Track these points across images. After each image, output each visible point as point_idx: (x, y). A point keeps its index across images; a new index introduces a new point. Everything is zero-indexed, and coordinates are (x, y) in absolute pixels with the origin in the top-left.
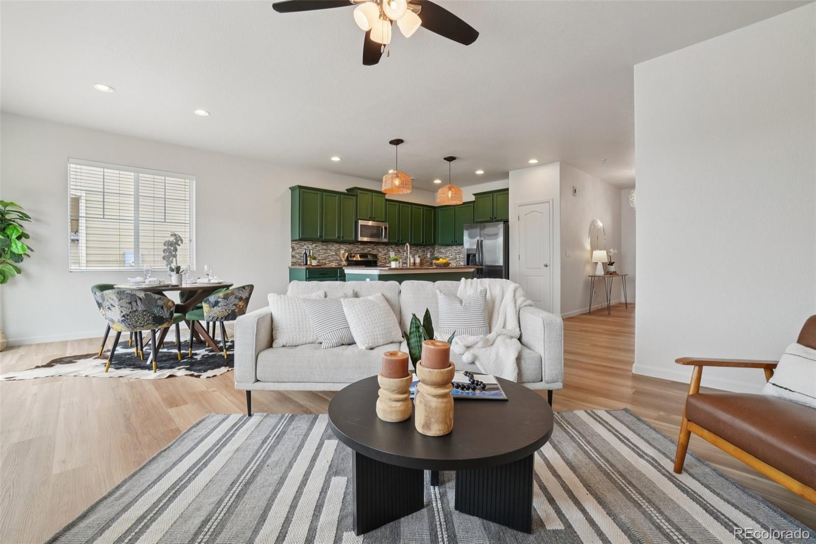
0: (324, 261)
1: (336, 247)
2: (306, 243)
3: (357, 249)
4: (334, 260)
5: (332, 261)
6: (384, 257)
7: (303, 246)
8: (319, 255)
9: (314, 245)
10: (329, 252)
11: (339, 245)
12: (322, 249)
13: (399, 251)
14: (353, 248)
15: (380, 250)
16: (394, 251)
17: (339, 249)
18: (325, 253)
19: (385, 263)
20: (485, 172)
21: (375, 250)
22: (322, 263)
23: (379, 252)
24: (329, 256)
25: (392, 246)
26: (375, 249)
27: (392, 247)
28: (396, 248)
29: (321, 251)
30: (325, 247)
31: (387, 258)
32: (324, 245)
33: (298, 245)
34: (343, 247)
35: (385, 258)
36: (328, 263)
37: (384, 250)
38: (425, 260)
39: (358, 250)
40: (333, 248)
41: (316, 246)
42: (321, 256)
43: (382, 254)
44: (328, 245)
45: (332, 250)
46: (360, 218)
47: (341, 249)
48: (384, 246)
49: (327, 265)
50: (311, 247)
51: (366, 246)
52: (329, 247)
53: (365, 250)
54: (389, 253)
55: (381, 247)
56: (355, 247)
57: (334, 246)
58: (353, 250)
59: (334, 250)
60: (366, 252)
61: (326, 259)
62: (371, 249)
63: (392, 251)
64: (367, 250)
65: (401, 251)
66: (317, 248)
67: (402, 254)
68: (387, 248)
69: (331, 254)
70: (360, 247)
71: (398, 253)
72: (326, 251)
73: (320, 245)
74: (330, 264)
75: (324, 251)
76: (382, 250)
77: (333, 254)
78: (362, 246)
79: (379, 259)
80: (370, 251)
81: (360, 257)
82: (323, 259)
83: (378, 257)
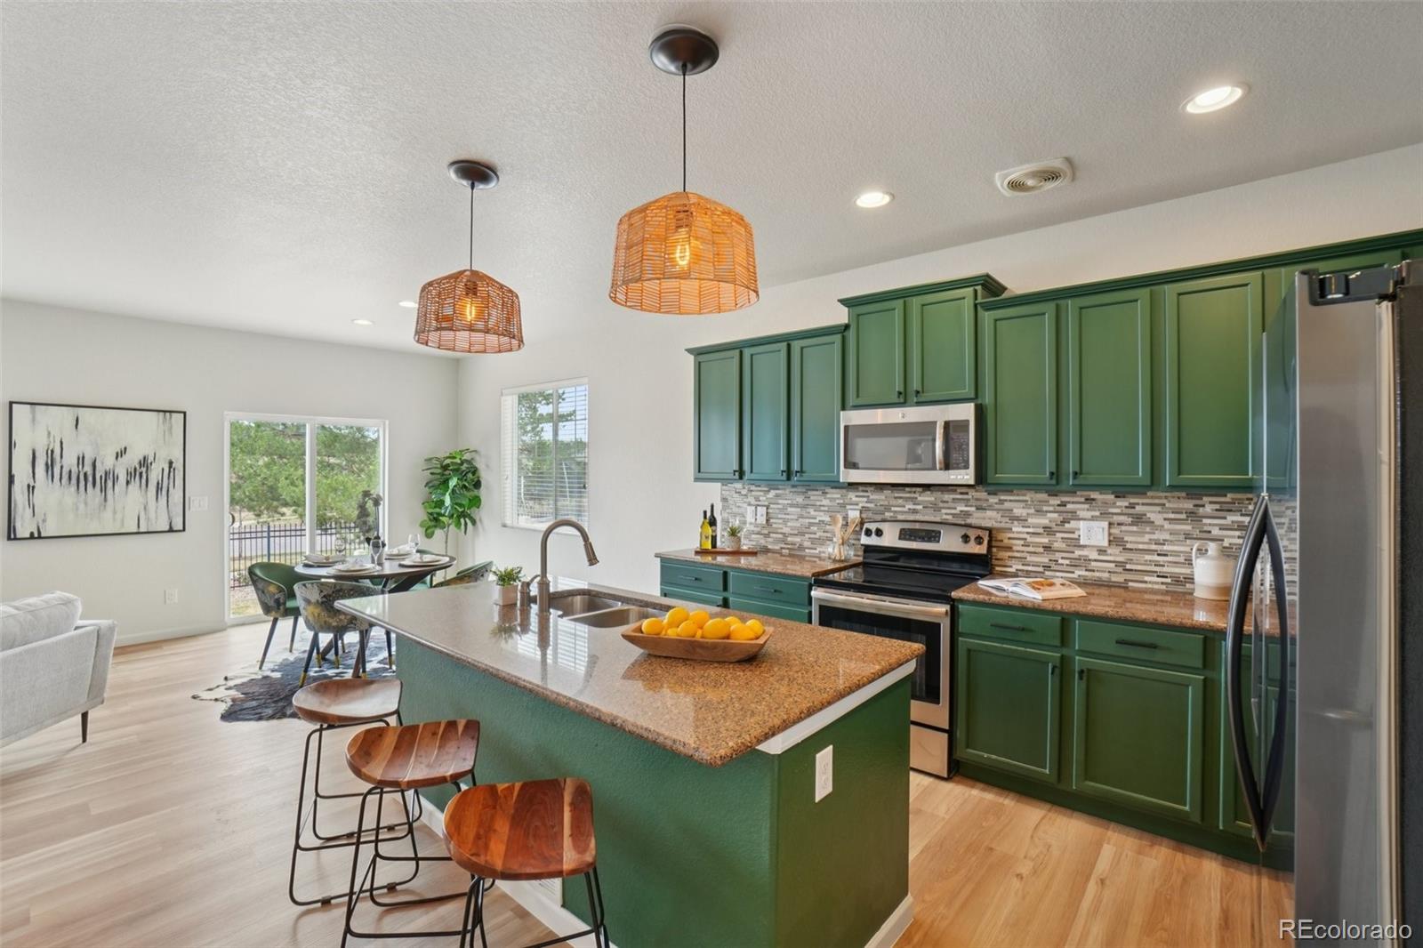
0: (797, 539)
1: (832, 500)
2: (752, 487)
3: (910, 506)
5: (821, 541)
6: (1045, 540)
7: (746, 496)
8: (785, 521)
9: (772, 493)
10: (812, 511)
11: (843, 491)
12: (792, 505)
13: (1139, 519)
14: (893, 502)
15: (1019, 511)
16: (1104, 515)
17: (842, 505)
18: (802, 517)
19: (1047, 567)
21: (989, 513)
22: (794, 544)
23: (1014, 519)
24: (811, 524)
25: (1094, 495)
26: (990, 508)
27: (1089, 500)
28: (1122, 503)
29: (790, 509)
30: (800, 499)
31: (1057, 545)
32: (799, 493)
33: (734, 494)
34: (854, 499)
35: (1047, 548)
36: (809, 544)
37: (1039, 512)
39: (915, 511)
40: (825, 502)
41: (777, 496)
42: (789, 524)
43: (1031, 530)
44: (809, 493)
45: (822, 508)
46: (860, 402)
47: (848, 507)
48: (1044, 496)
49: (807, 550)
50: (764, 498)
51: (948, 497)
52: (812, 498)
53: (944, 511)
54: (1073, 524)
55: (1027, 498)
56: (900, 501)
57: (828, 496)
58: (893, 509)
59: (826, 509)
60: (950, 517)
61: (802, 534)
62: (973, 509)
63: (1093, 518)
64: (953, 511)
65: (1154, 515)
66: (780, 501)
67: (1159, 536)
68: (1063, 504)
69: (817, 521)
70: (919, 498)
71: (1134, 528)
72: (804, 513)
73: (787, 492)
74: (815, 549)
75: (799, 509)
76: (1032, 511)
77: (823, 522)
78: (928, 497)
79: (1009, 548)
80: (967, 514)
81: (905, 535)
82: (796, 532)
83: (1006, 541)
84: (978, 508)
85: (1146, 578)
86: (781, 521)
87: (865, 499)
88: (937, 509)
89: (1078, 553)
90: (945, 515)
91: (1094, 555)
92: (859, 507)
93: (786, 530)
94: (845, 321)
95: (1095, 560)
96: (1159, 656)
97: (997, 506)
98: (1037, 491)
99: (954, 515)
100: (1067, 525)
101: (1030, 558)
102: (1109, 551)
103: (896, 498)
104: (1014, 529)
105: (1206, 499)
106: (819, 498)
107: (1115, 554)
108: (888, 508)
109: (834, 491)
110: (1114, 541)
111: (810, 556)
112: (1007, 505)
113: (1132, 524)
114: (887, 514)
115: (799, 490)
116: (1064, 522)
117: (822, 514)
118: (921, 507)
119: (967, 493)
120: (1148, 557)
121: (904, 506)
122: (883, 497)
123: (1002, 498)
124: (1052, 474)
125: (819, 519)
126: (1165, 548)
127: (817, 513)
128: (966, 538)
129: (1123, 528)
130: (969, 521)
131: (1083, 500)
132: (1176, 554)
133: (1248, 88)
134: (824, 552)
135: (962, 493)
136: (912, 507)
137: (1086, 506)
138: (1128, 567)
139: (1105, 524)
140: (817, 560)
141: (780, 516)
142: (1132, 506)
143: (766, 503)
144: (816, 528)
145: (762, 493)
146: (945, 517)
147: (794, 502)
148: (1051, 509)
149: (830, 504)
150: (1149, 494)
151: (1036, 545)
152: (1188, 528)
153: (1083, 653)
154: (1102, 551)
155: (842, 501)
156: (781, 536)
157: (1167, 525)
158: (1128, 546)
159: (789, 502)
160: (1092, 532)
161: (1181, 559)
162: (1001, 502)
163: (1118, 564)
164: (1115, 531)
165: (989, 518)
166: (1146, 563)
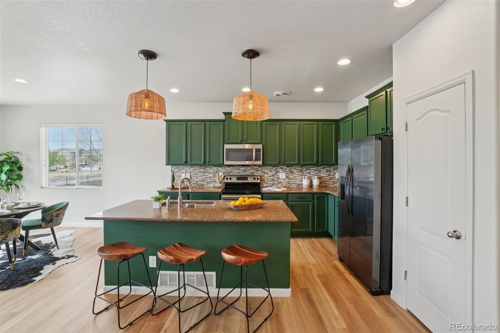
0: (202, 183)
2: (184, 167)
3: (237, 171)
4: (212, 182)
5: (210, 183)
6: (272, 178)
7: (182, 170)
8: (197, 177)
9: (192, 169)
10: (207, 174)
11: (218, 167)
12: (199, 172)
13: (292, 172)
14: (233, 170)
15: (266, 171)
16: (285, 171)
17: (217, 172)
18: (203, 176)
19: (273, 184)
20: (352, 61)
22: (200, 184)
23: (265, 173)
24: (206, 178)
25: (283, 167)
26: (259, 171)
27: (282, 168)
28: (288, 168)
29: (199, 173)
30: (202, 170)
31: (275, 179)
32: (202, 168)
33: (177, 169)
34: (221, 170)
35: (273, 180)
36: (206, 184)
37: (271, 171)
38: (331, 181)
39: (239, 172)
40: (211, 171)
41: (194, 169)
42: (198, 178)
43: (269, 176)
44: (206, 168)
45: (210, 173)
46: (228, 142)
47: (219, 172)
48: (272, 167)
49: (205, 186)
50: (189, 170)
51: (248, 168)
52: (207, 170)
53: (247, 172)
54: (278, 174)
55: (268, 168)
56: (235, 170)
57: (212, 169)
58: (233, 172)
59: (212, 173)
60: (249, 173)
61: (203, 181)
62: (255, 171)
63: (283, 172)
64: (250, 172)
65: (295, 171)
66: (195, 171)
67: (296, 175)
68: (276, 169)
69: (209, 177)
70: (241, 169)
71: (291, 174)
72: (204, 174)
73: (198, 168)
74: (208, 185)
75: (202, 173)
76: (269, 171)
77: (211, 177)
78: (243, 168)
79: (264, 181)
80: (253, 172)
81: (238, 179)
82: (201, 180)
83: (263, 179)
84: (256, 171)
85: (293, 185)
86: (196, 177)
87: (224, 170)
88: (245, 171)
89: (279, 180)
90: (248, 173)
91: (283, 181)
92: (223, 172)
93: (197, 180)
94: (224, 118)
95: (283, 182)
96: (305, 200)
97: (261, 170)
98: (271, 166)
99: (250, 173)
100: (277, 174)
101: (269, 183)
102: (286, 179)
103: (234, 169)
104: (265, 176)
105: (304, 167)
106: (210, 170)
107: (287, 180)
108: (231, 172)
109: (215, 167)
110: (287, 177)
111: (206, 187)
112: (263, 170)
113: (291, 173)
114: (231, 173)
115: (202, 167)
116: (276, 173)
117: (210, 174)
118: (241, 171)
119: (253, 167)
120: (293, 180)
121: (236, 171)
122: (230, 169)
123: (262, 168)
124: (279, 162)
125: (209, 176)
126: (297, 178)
127: (208, 174)
128: (255, 179)
129: (289, 174)
130: (254, 174)
131: (280, 168)
132: (299, 179)
133: (324, 89)
134: (211, 186)
135: (252, 167)
136: (239, 171)
137: (281, 169)
138: (290, 183)
139: (285, 173)
140: (209, 188)
141: (195, 176)
142: (290, 169)
143: (190, 172)
144: (208, 179)
145: (188, 169)
146: (247, 173)
147: (200, 171)
148: (273, 170)
149: (213, 171)
150: (294, 166)
151: (270, 179)
152: (300, 173)
153: (291, 201)
154: (284, 180)
155: (217, 170)
156: (195, 182)
157: (297, 173)
158: (290, 178)
159: (199, 171)
160: (282, 175)
161: (299, 180)
162: (262, 169)
163: (288, 182)
164: (287, 175)
165: (259, 173)
166: (293, 182)
